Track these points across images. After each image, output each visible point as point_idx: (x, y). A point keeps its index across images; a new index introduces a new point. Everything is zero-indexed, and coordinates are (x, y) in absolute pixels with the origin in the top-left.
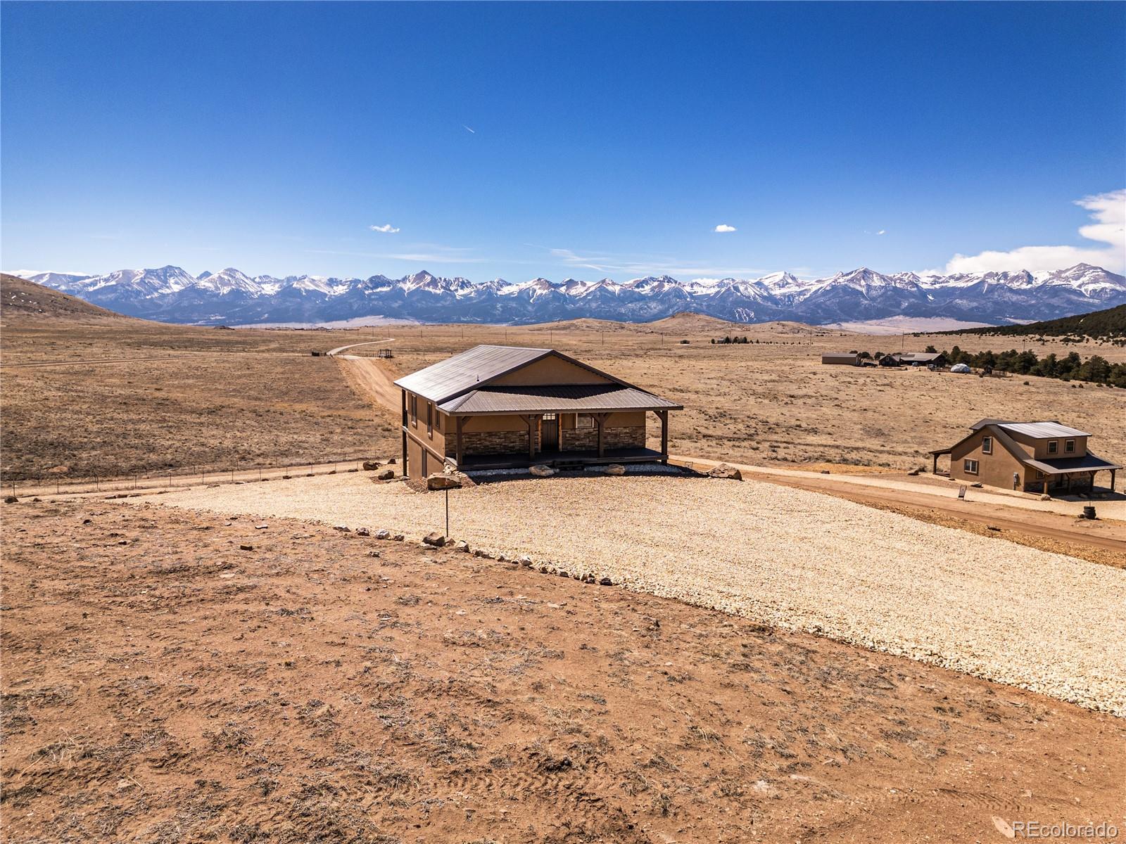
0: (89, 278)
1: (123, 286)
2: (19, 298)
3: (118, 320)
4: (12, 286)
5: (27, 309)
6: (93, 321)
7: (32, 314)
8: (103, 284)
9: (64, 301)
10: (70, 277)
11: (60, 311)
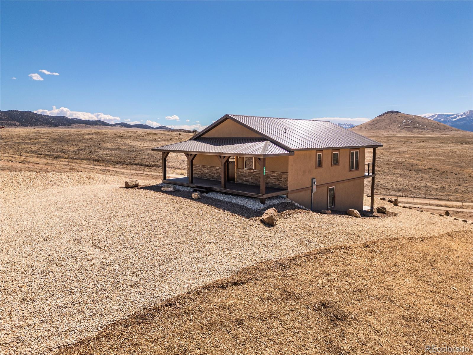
0: (454, 115)
1: (469, 117)
2: (420, 124)
3: (459, 133)
4: (418, 120)
5: (422, 129)
6: (448, 133)
7: (423, 131)
8: (460, 117)
9: (438, 125)
10: (446, 115)
11: (435, 129)
